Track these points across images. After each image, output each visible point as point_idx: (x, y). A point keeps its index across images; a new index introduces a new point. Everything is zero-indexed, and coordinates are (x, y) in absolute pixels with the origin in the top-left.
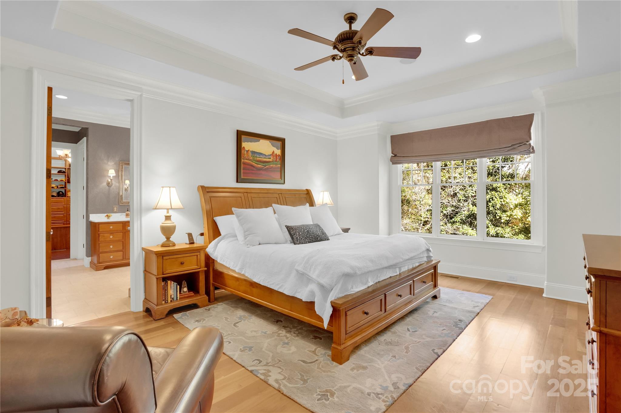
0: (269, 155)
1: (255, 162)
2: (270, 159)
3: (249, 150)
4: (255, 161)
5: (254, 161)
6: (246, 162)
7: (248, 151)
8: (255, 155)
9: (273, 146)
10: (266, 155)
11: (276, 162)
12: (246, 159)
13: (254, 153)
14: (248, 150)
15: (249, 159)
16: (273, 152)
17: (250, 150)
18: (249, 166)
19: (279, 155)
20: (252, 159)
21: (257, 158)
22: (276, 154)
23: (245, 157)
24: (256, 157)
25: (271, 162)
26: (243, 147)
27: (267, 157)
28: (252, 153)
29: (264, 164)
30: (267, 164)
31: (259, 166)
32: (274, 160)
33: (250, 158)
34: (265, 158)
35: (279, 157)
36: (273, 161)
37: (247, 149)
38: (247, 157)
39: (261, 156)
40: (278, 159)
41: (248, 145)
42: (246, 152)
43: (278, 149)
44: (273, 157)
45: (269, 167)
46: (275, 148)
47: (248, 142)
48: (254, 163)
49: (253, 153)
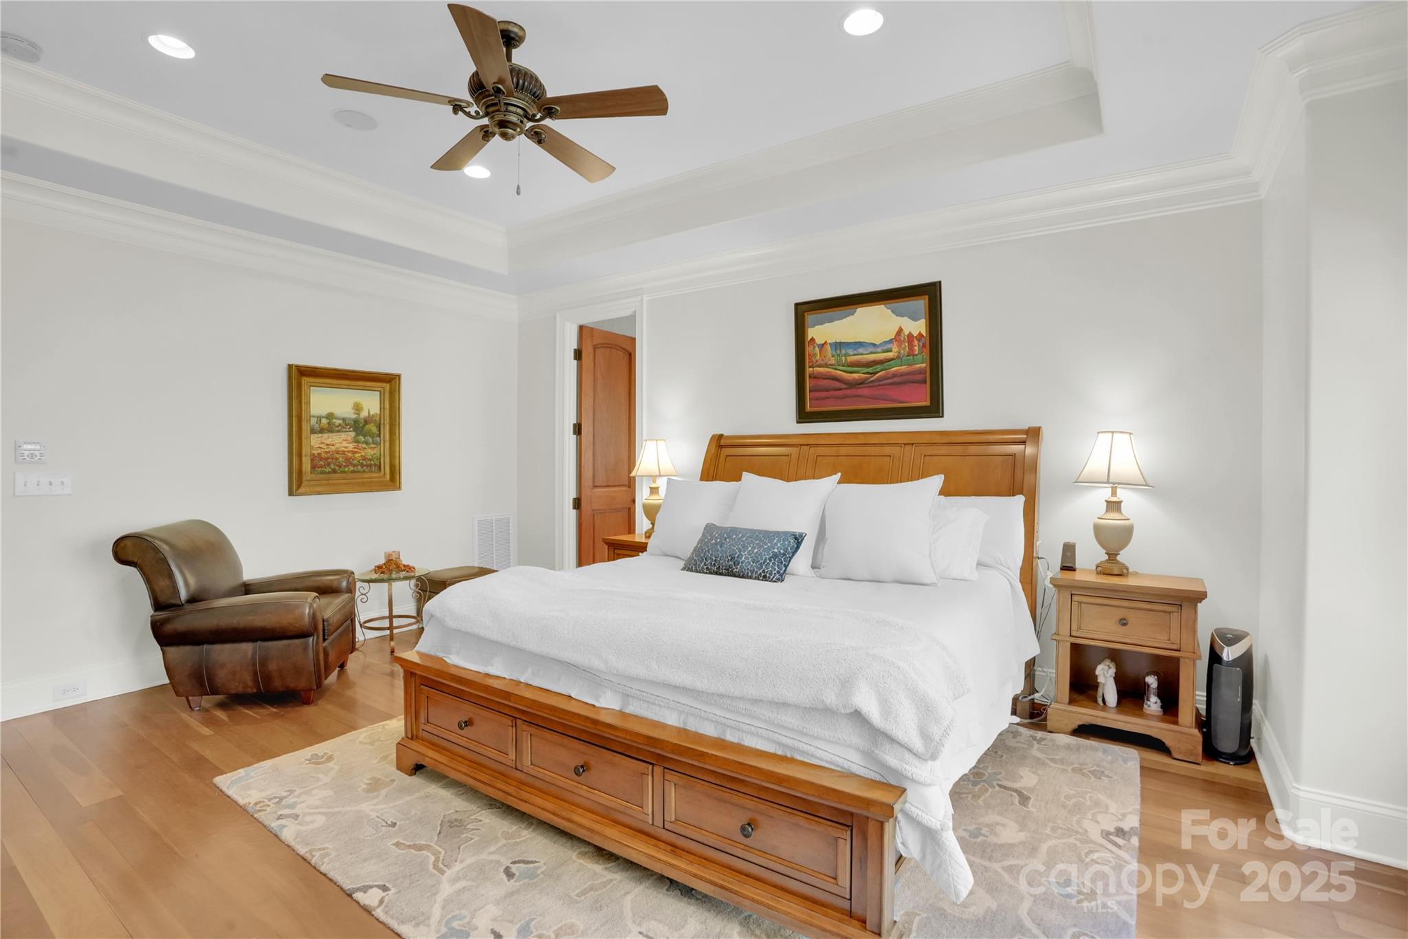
0: (885, 343)
1: (843, 368)
2: (891, 351)
3: (826, 342)
4: (843, 366)
5: (840, 368)
6: (820, 373)
7: (822, 346)
8: (843, 352)
9: (897, 315)
10: (874, 345)
11: (911, 357)
12: (819, 366)
13: (838, 346)
14: (823, 342)
15: (826, 365)
16: (900, 330)
17: (828, 342)
18: (826, 381)
19: (920, 334)
20: (833, 362)
21: (848, 358)
22: (910, 336)
23: (817, 361)
24: (846, 355)
25: (892, 359)
26: (809, 338)
27: (879, 350)
28: (834, 349)
29: (870, 370)
30: (878, 367)
31: (855, 376)
32: (902, 351)
33: (830, 360)
34: (871, 353)
35: (919, 340)
36: (898, 357)
37: (819, 341)
38: (822, 360)
39: (861, 351)
40: (916, 348)
41: (822, 332)
42: (817, 349)
43: (915, 319)
44: (899, 347)
45: (888, 373)
46: (906, 318)
47: (822, 324)
48: (842, 371)
49: (836, 349)
